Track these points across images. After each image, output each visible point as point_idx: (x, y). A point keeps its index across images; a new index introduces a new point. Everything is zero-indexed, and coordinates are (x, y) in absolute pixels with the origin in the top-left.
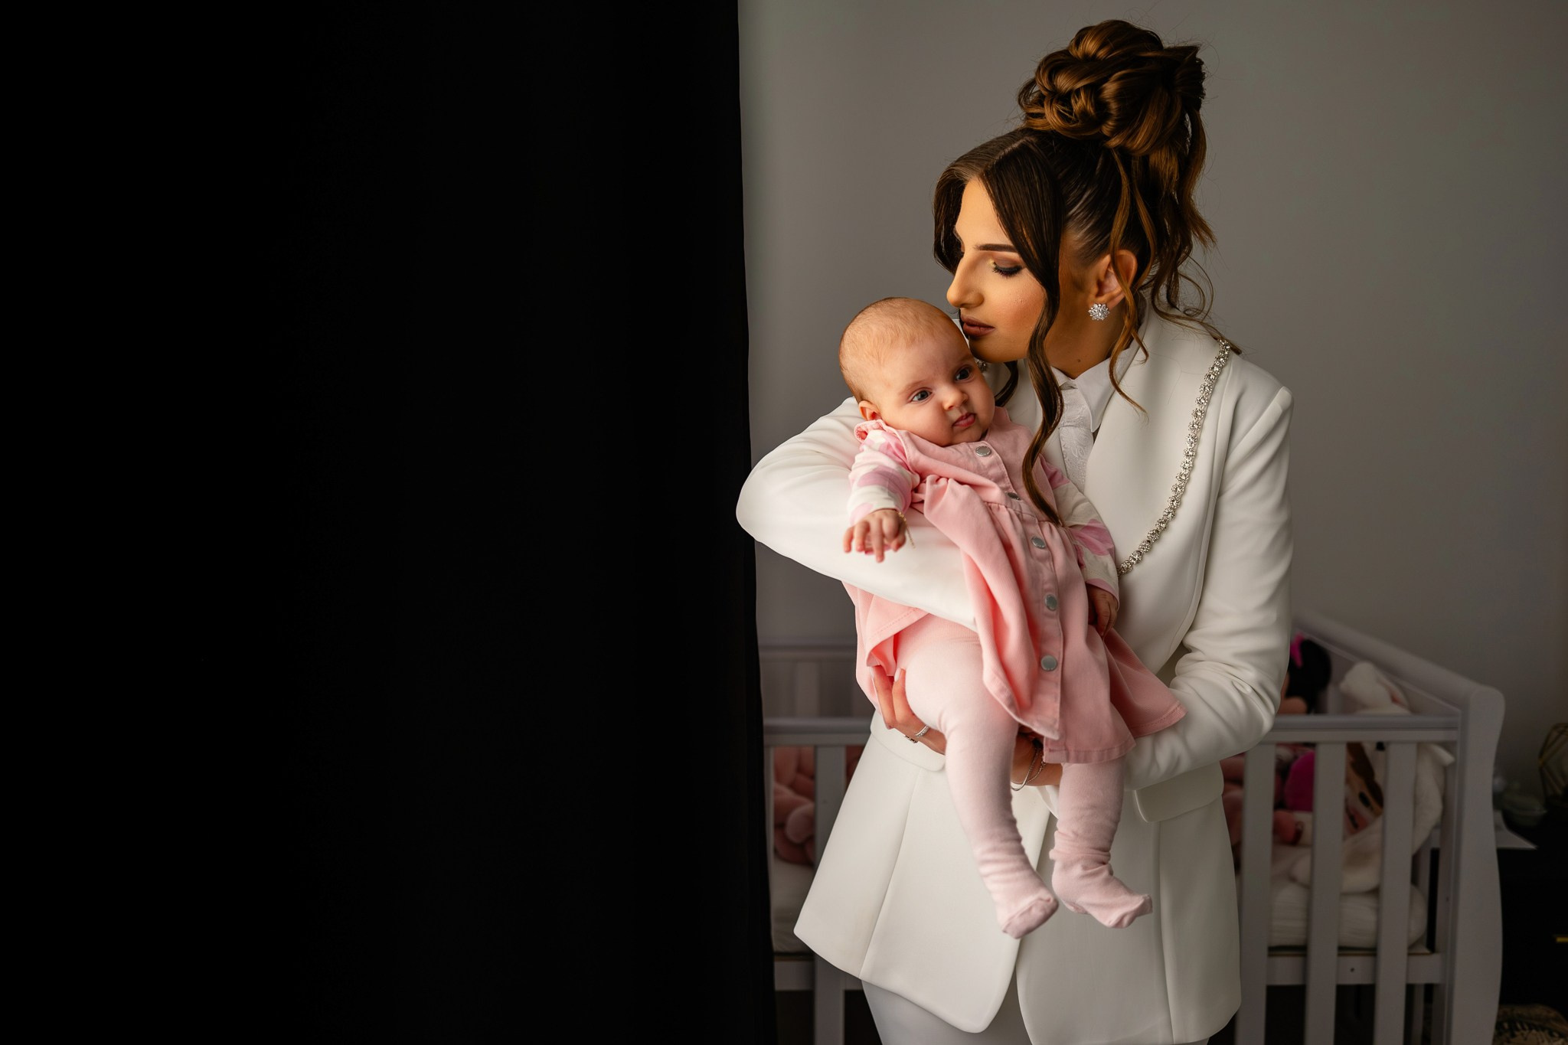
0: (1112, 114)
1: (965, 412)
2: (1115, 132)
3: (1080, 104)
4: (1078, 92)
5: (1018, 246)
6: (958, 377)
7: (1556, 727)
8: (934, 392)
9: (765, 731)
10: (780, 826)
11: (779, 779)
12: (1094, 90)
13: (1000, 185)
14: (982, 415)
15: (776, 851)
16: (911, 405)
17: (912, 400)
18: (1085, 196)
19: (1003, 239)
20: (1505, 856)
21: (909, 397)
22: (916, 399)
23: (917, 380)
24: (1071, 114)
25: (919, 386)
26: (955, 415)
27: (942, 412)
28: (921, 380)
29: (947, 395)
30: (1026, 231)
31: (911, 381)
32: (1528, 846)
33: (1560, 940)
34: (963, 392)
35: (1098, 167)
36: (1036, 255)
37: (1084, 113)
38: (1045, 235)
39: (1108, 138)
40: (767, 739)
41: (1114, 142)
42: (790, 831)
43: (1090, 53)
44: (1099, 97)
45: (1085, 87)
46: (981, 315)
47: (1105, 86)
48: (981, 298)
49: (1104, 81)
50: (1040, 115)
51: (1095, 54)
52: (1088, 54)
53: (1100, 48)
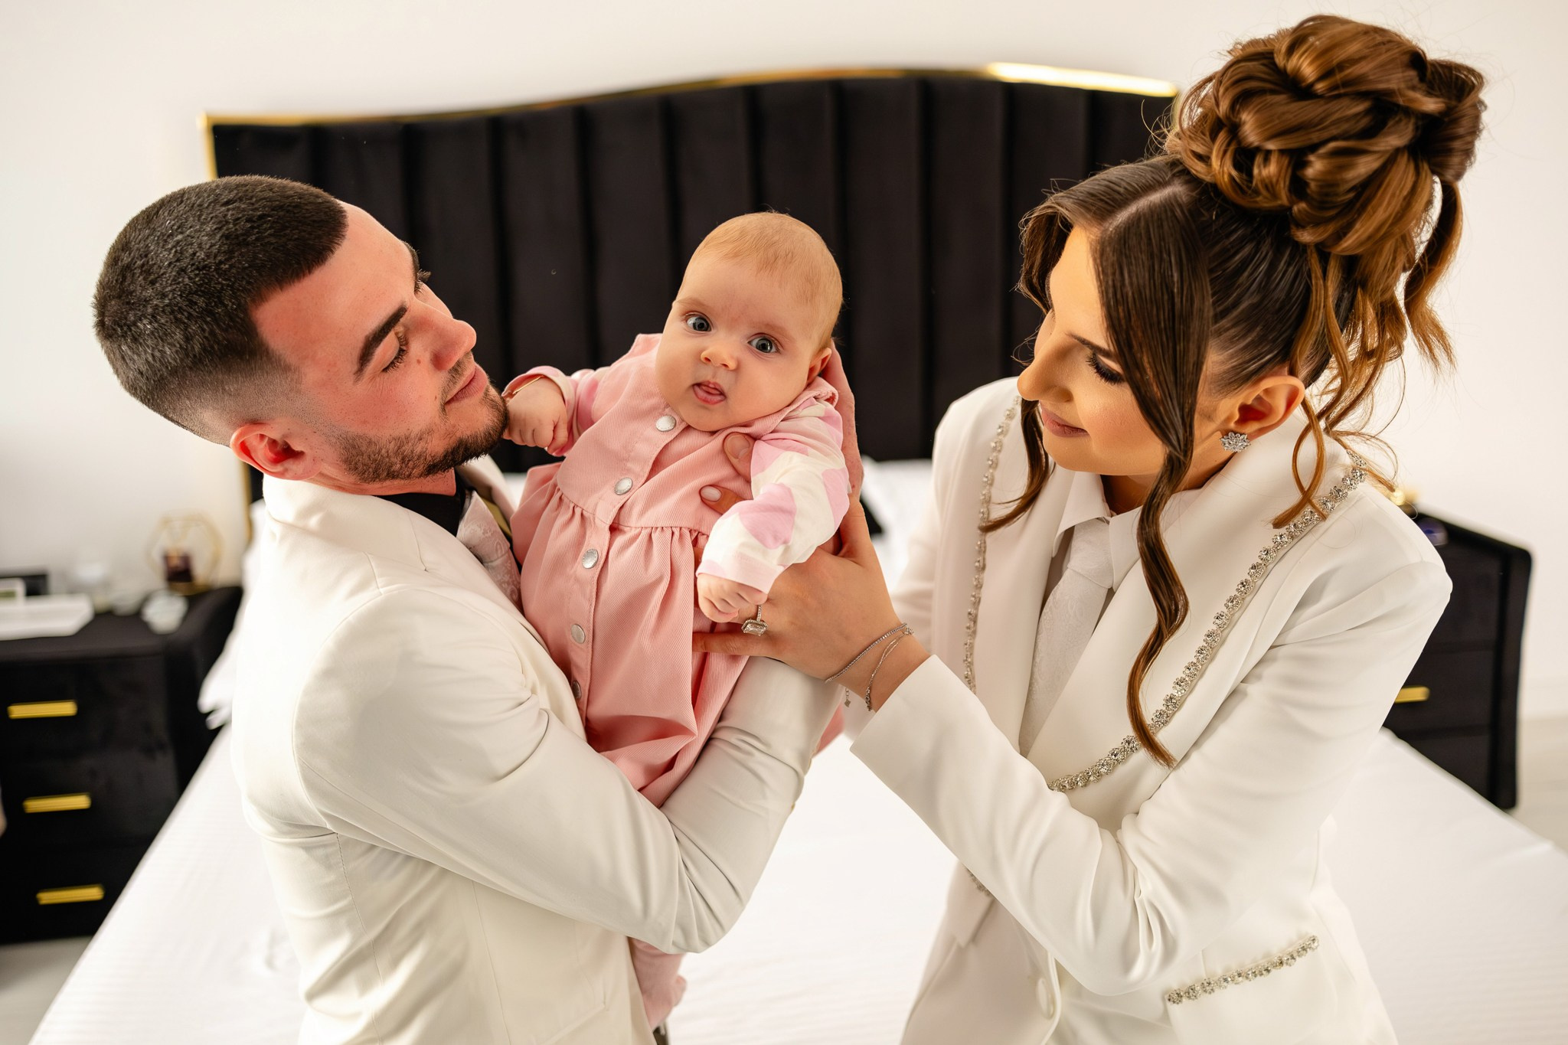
3: (1264, 172)
4: (1268, 154)
12: (1294, 159)
24: (1247, 183)
41: (1310, 236)
43: (1304, 81)
44: (1299, 173)
45: (1282, 152)
46: (1067, 413)
47: (1312, 158)
48: (1067, 396)
49: (1313, 148)
50: (1204, 159)
51: (1312, 85)
52: (1304, 79)
53: (1320, 79)
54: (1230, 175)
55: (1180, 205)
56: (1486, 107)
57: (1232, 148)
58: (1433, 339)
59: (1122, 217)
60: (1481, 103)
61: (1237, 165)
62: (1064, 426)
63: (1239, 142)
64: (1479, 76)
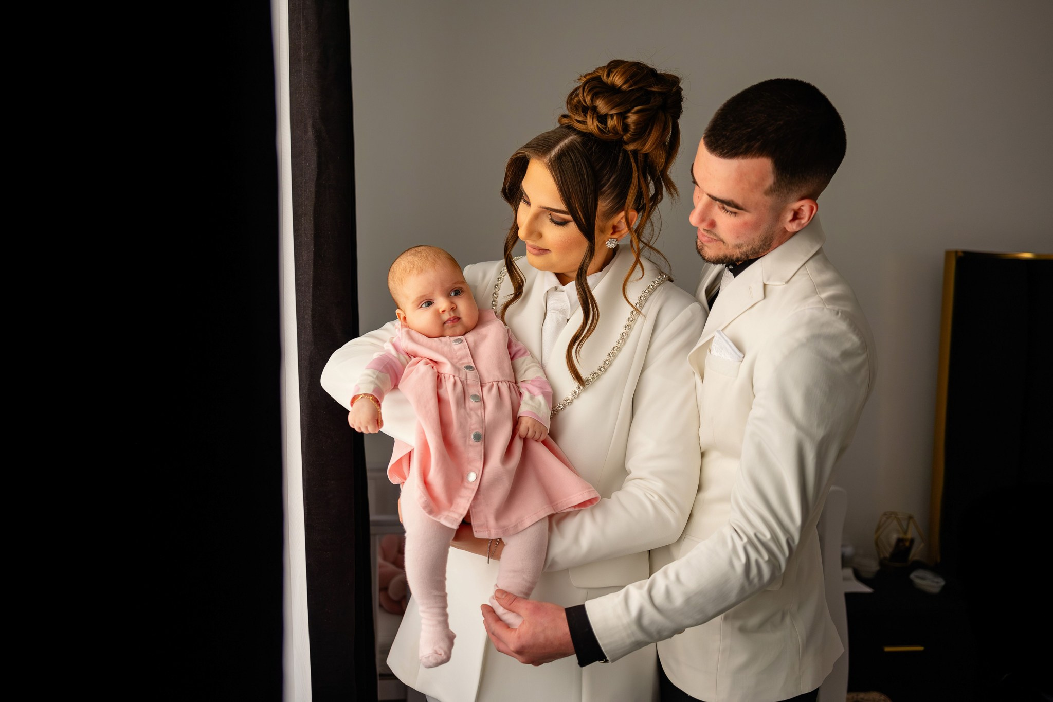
0: (630, 130)
1: (453, 315)
2: (632, 141)
3: (611, 123)
4: (612, 116)
5: (571, 210)
6: (453, 294)
7: (885, 514)
8: (435, 302)
9: (371, 523)
10: (384, 589)
11: (385, 558)
12: (623, 116)
13: (562, 175)
14: (465, 319)
15: (381, 606)
16: (421, 310)
17: (421, 307)
18: (611, 180)
19: (561, 206)
20: (850, 598)
21: (419, 305)
22: (424, 306)
23: (423, 294)
24: (605, 129)
25: (424, 298)
26: (446, 317)
27: (438, 314)
28: (425, 294)
29: (442, 303)
30: (578, 206)
31: (419, 295)
32: (867, 590)
33: (887, 649)
34: (452, 303)
35: (619, 160)
36: (584, 221)
37: (614, 128)
38: (589, 208)
39: (626, 143)
40: (373, 530)
41: (631, 147)
42: (391, 592)
43: (618, 86)
44: (625, 121)
45: (617, 114)
46: (541, 244)
47: (629, 115)
48: (540, 235)
49: (628, 111)
50: (584, 123)
51: (621, 87)
52: (616, 86)
53: (624, 83)
54: (598, 126)
55: (578, 143)
56: (682, 90)
57: (595, 116)
58: (672, 190)
59: (555, 152)
60: (680, 88)
61: (600, 122)
62: (540, 250)
63: (598, 113)
64: (677, 78)
